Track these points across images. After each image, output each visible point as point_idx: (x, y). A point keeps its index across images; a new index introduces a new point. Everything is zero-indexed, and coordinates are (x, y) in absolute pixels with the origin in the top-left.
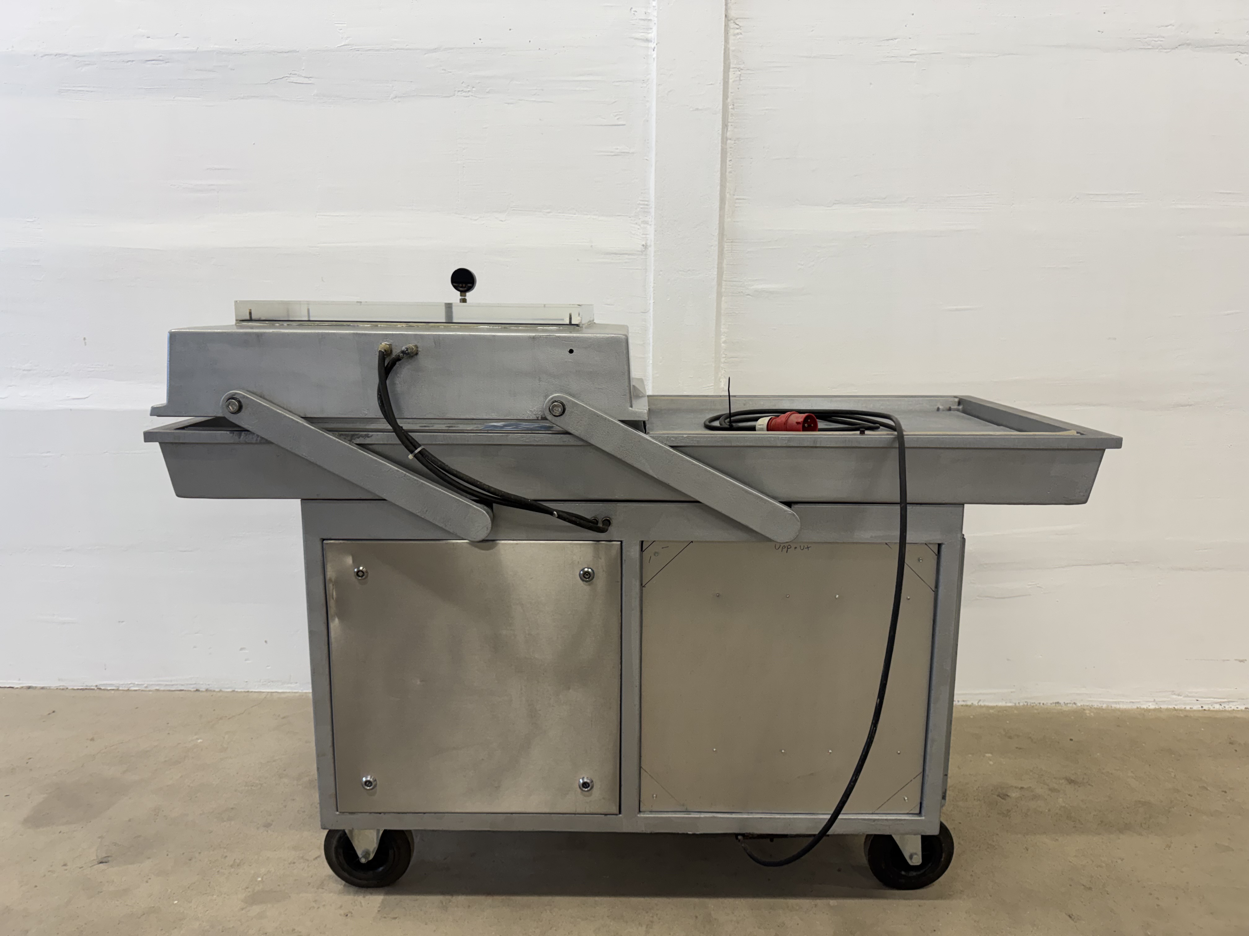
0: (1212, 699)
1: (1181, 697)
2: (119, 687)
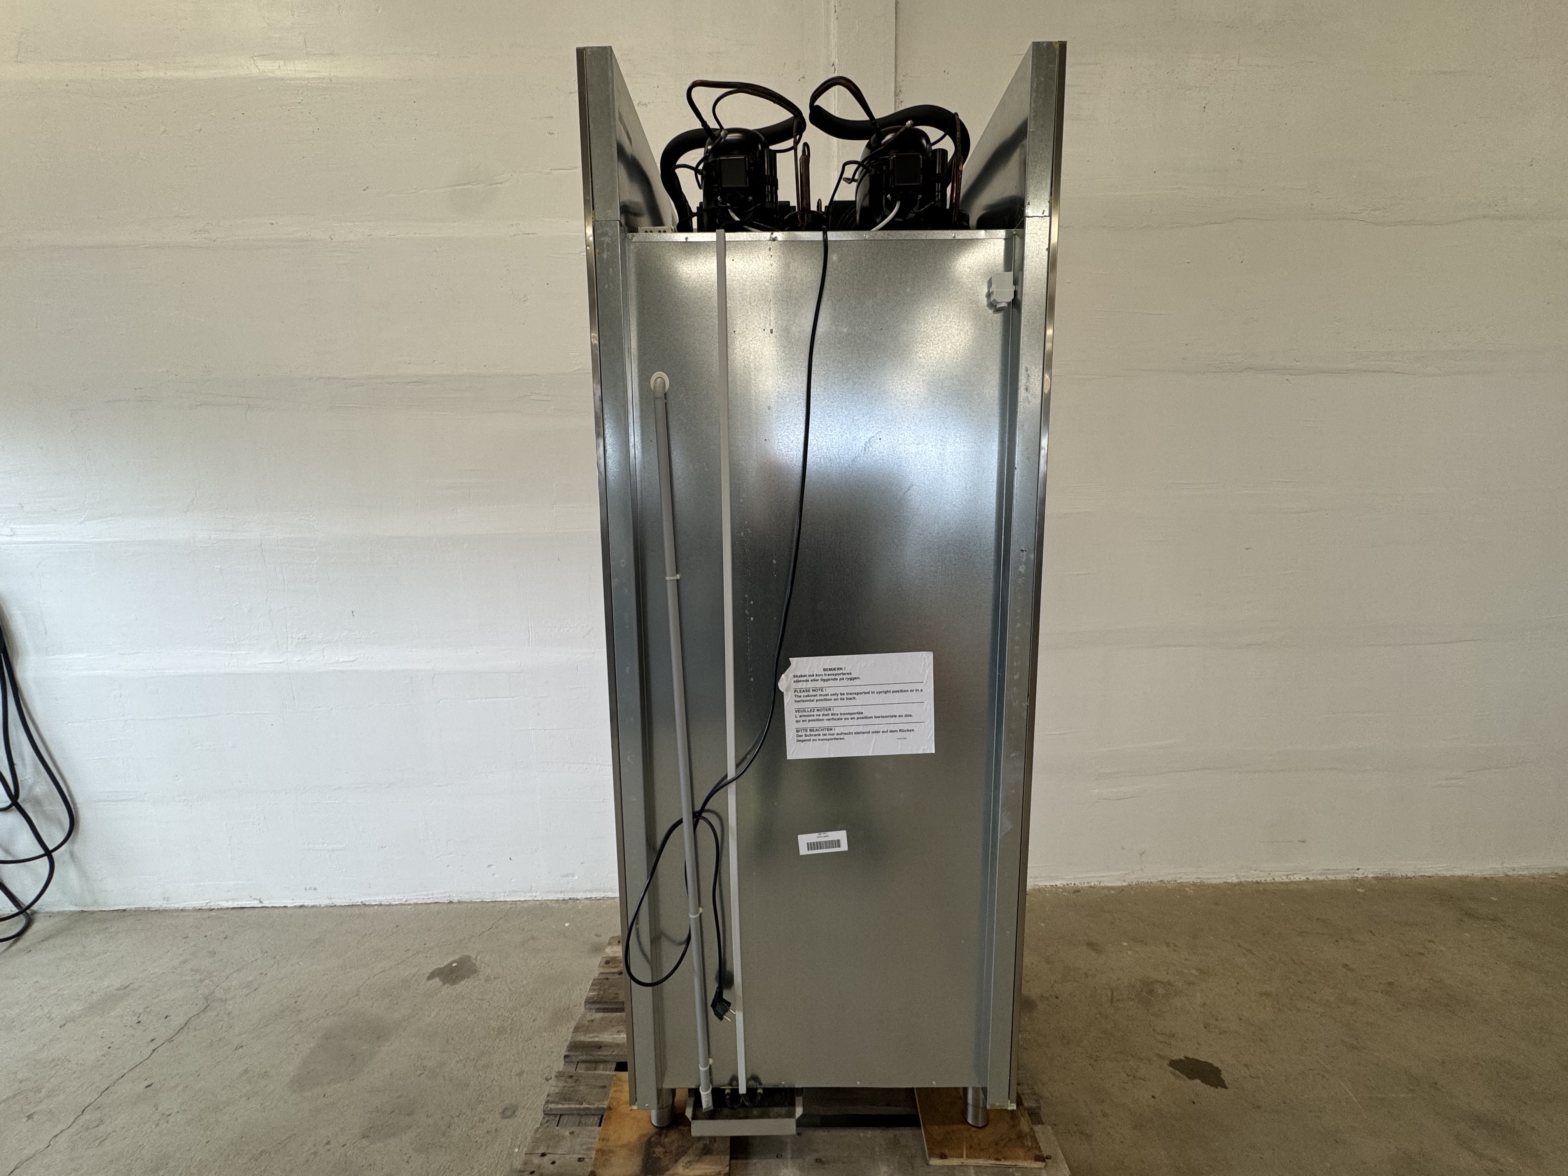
0: (1280, 873)
1: (1257, 872)
2: (381, 902)
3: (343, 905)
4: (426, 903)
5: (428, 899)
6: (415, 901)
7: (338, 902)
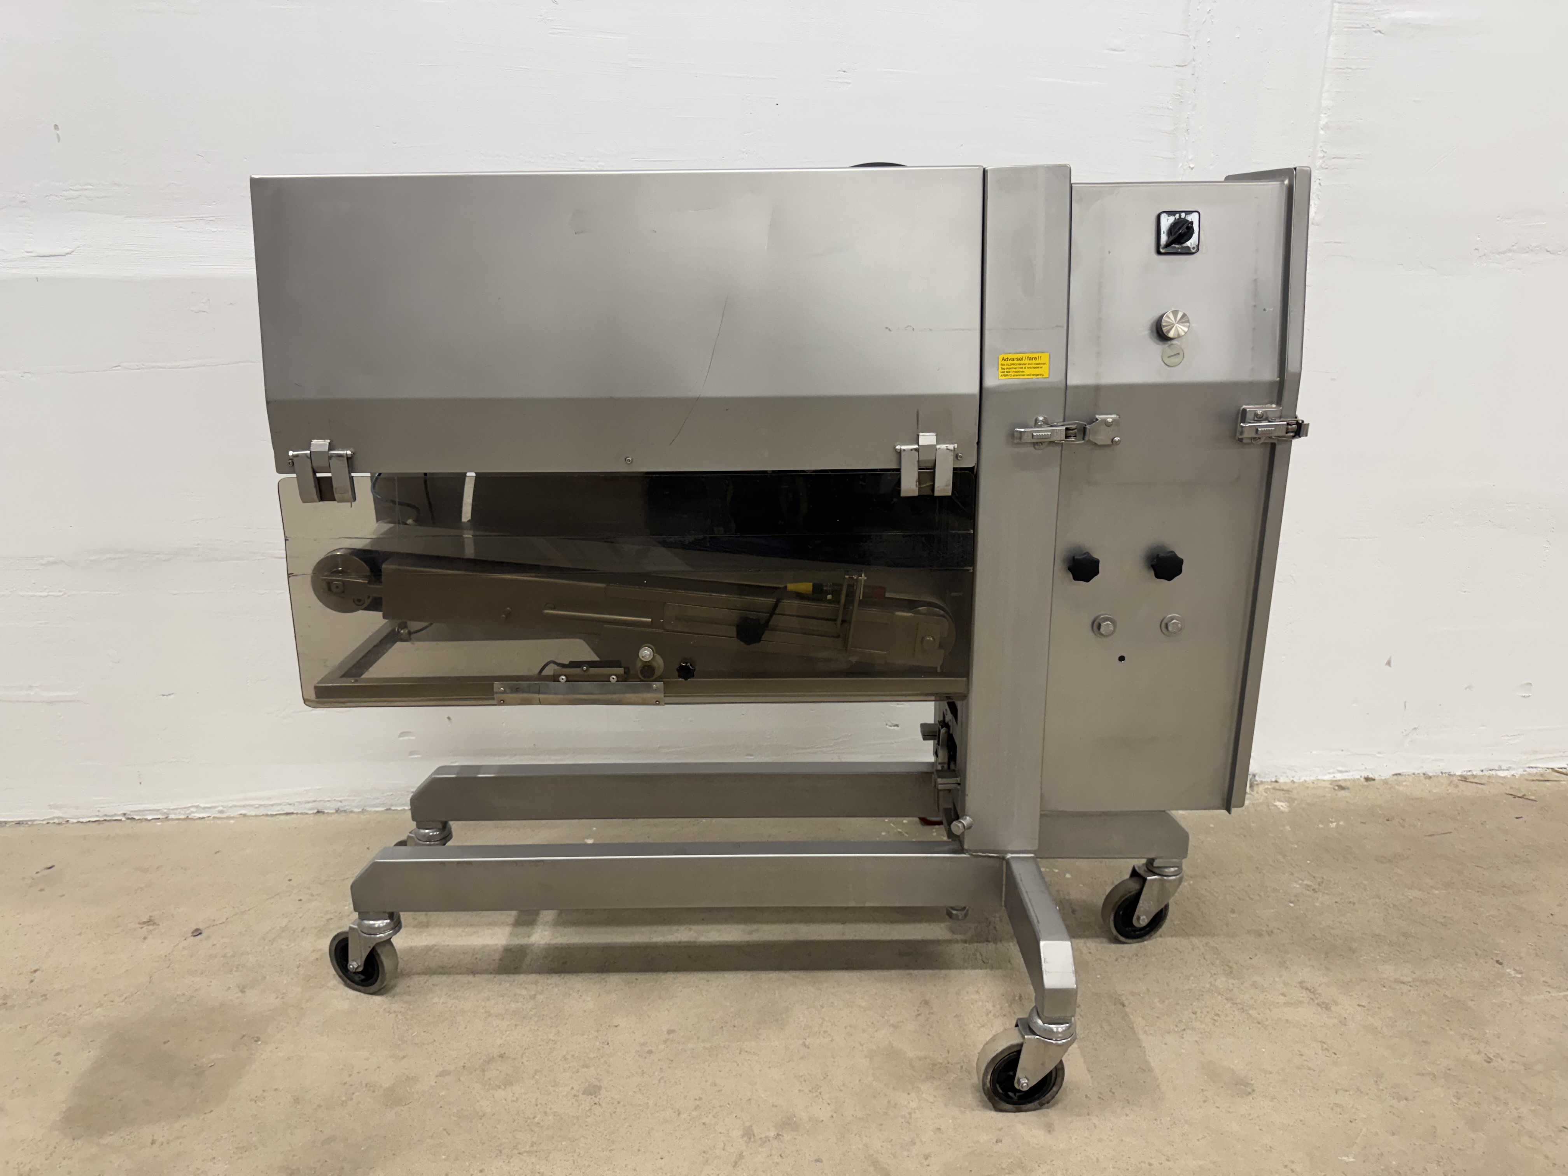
3: (84, 820)
4: (267, 815)
5: (272, 805)
6: (243, 812)
7: (72, 814)
